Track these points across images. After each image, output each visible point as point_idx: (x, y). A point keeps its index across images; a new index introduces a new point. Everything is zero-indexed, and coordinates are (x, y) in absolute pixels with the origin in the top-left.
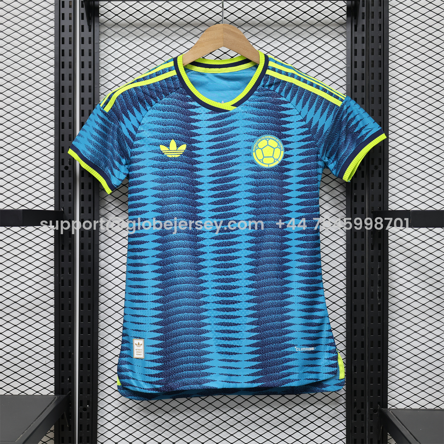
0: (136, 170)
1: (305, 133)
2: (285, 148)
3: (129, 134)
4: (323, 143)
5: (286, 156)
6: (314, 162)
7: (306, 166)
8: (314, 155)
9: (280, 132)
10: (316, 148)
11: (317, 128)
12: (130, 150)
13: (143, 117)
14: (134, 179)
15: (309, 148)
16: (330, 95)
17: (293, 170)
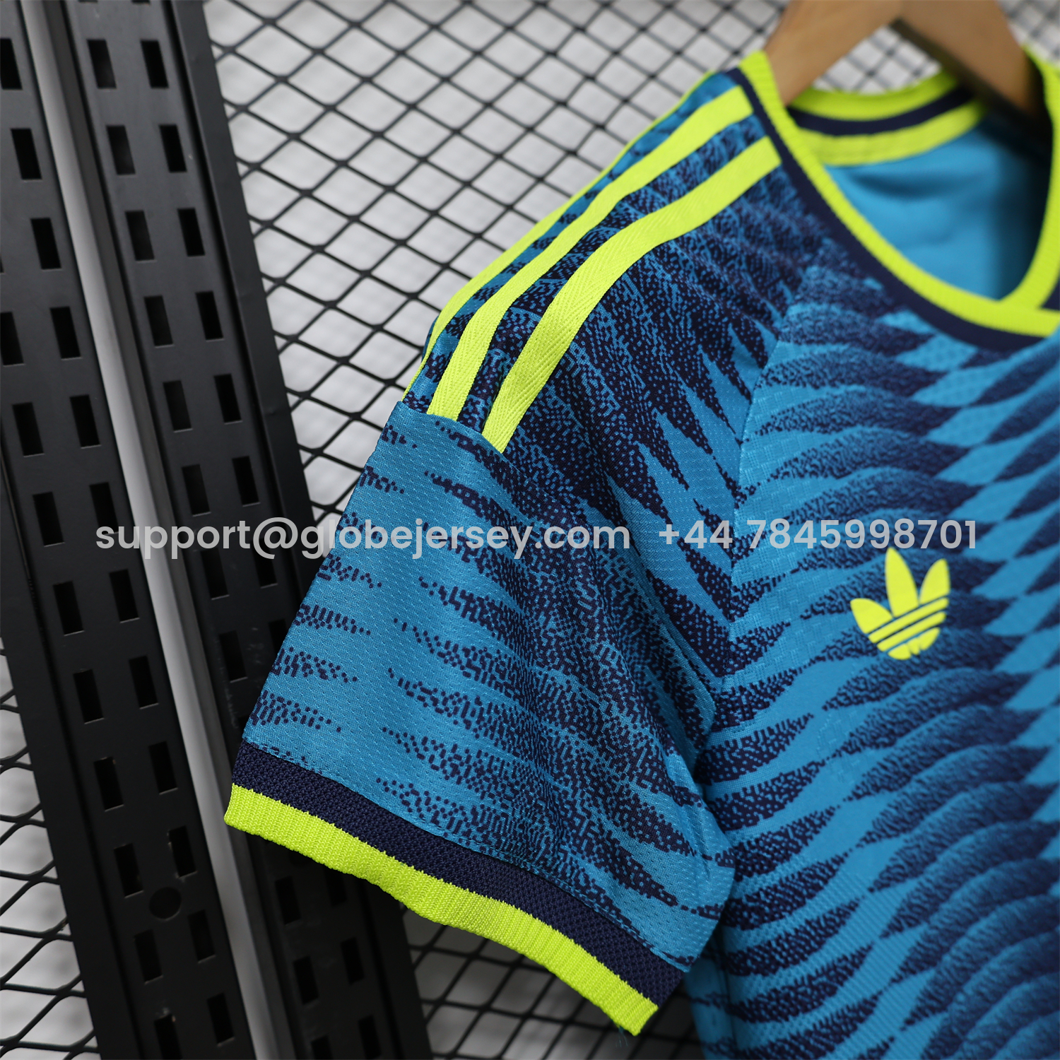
0: (782, 807)
3: (700, 580)
12: (715, 682)
13: (740, 443)
14: (779, 868)
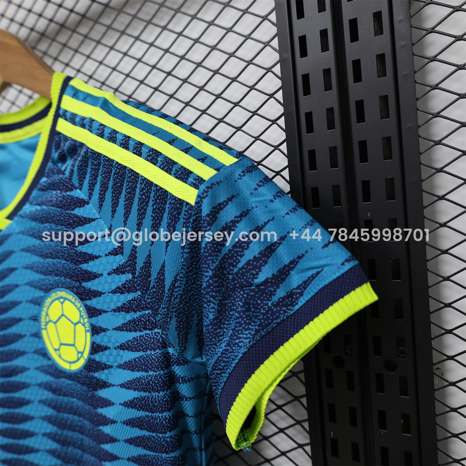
1: (125, 287)
2: (91, 325)
4: (171, 318)
5: (96, 348)
6: (154, 371)
7: (138, 380)
8: (153, 353)
9: (80, 283)
10: (156, 330)
11: (150, 276)
15: (140, 331)
16: (166, 171)
17: (113, 385)
